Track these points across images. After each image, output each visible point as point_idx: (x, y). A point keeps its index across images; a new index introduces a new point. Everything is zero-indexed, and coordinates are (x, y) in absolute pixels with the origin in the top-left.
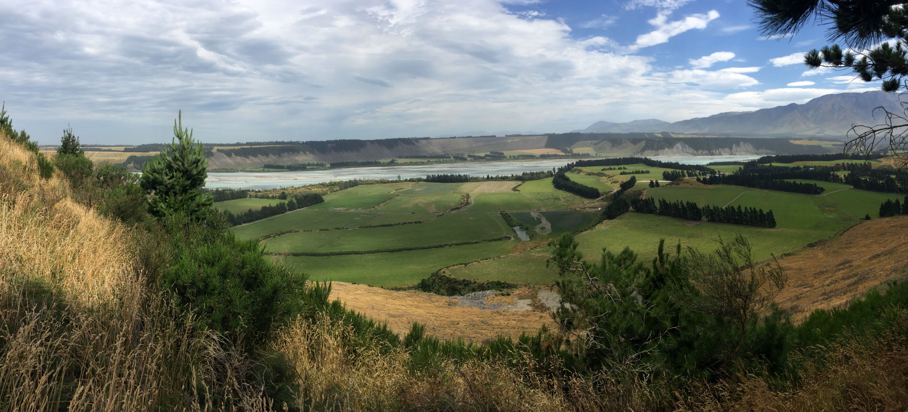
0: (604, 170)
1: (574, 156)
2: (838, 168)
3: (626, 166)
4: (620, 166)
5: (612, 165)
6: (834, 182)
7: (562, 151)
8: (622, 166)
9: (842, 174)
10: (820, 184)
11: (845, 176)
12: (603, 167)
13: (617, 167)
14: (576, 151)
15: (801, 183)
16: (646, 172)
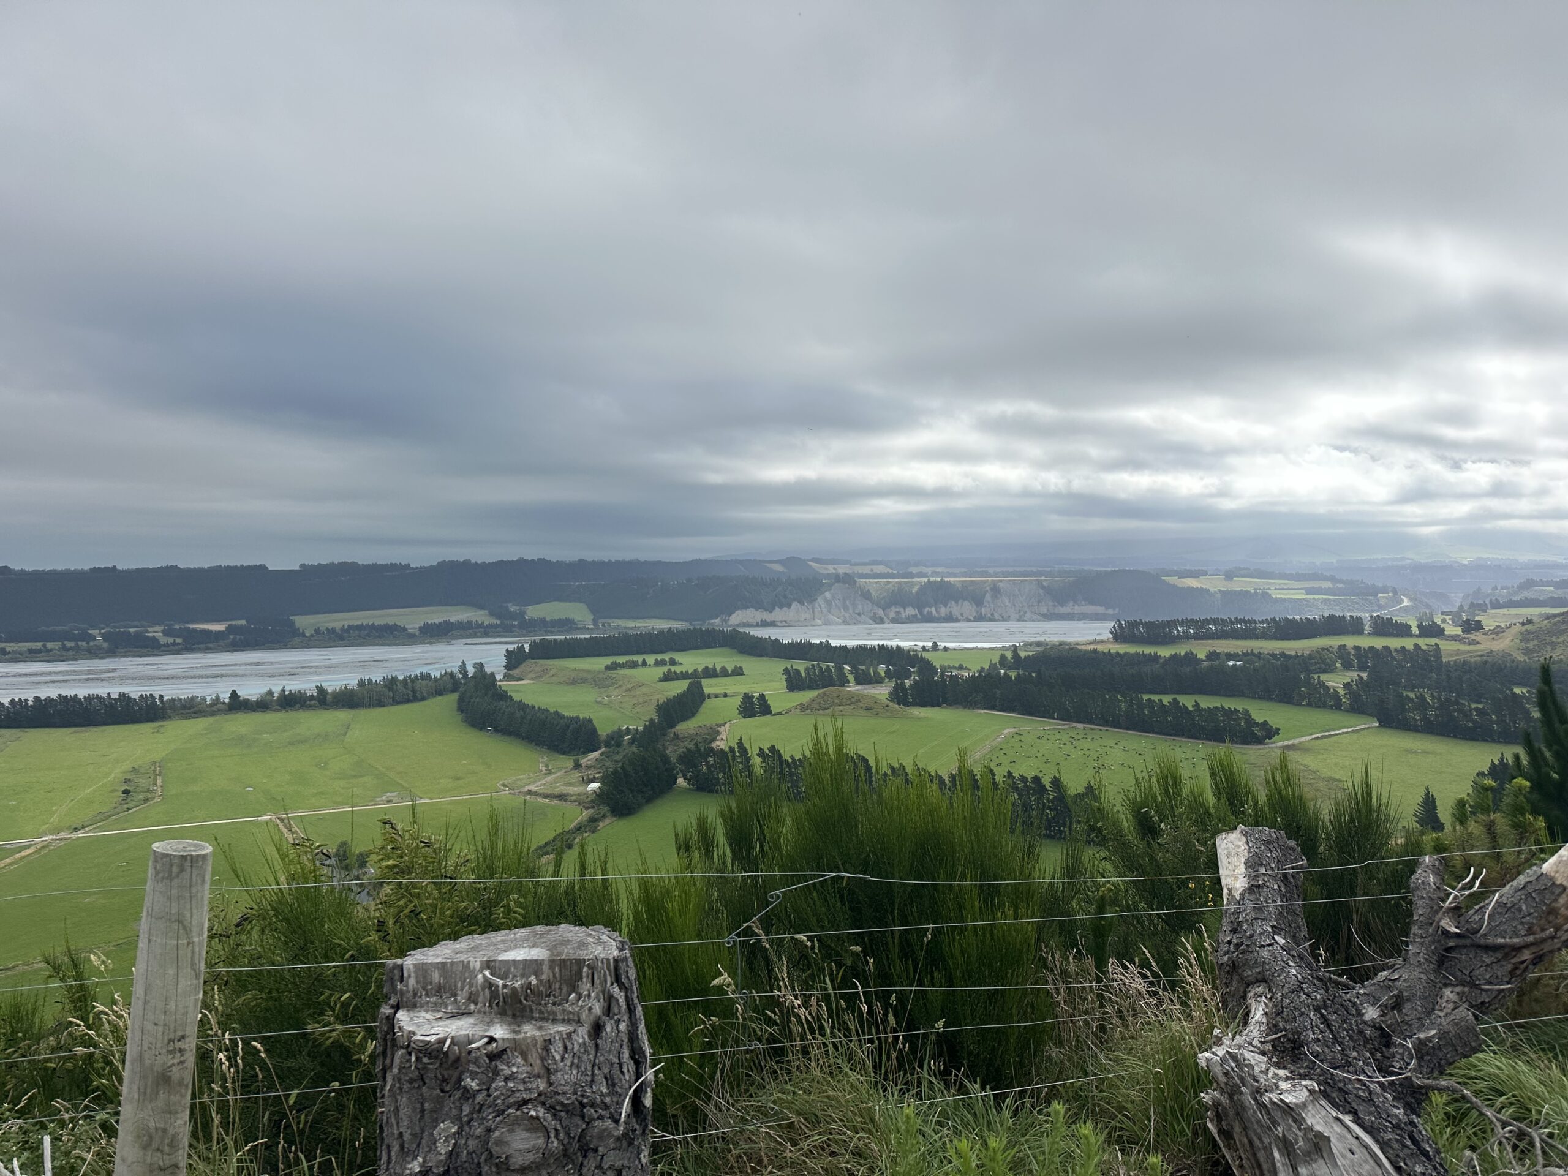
0: (615, 666)
1: (530, 626)
2: (1322, 662)
3: (678, 657)
4: (659, 657)
5: (639, 652)
6: (1309, 705)
7: (492, 614)
8: (666, 657)
9: (1336, 681)
10: (1261, 712)
11: (1347, 686)
12: (608, 660)
13: (651, 659)
14: (534, 612)
15: (1197, 705)
16: (733, 671)
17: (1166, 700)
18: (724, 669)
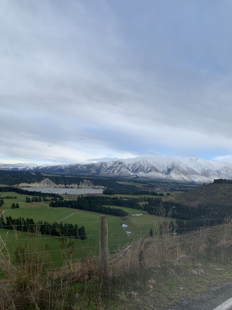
2: (141, 200)
3: (1, 193)
9: (141, 204)
10: (125, 209)
11: (144, 205)
15: (113, 208)
16: (14, 197)
17: (108, 207)
18: (11, 197)
